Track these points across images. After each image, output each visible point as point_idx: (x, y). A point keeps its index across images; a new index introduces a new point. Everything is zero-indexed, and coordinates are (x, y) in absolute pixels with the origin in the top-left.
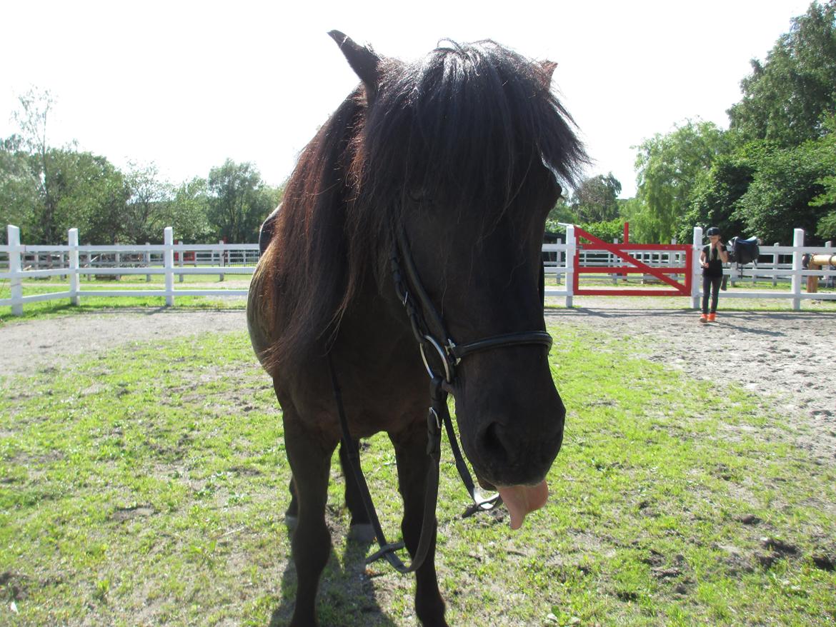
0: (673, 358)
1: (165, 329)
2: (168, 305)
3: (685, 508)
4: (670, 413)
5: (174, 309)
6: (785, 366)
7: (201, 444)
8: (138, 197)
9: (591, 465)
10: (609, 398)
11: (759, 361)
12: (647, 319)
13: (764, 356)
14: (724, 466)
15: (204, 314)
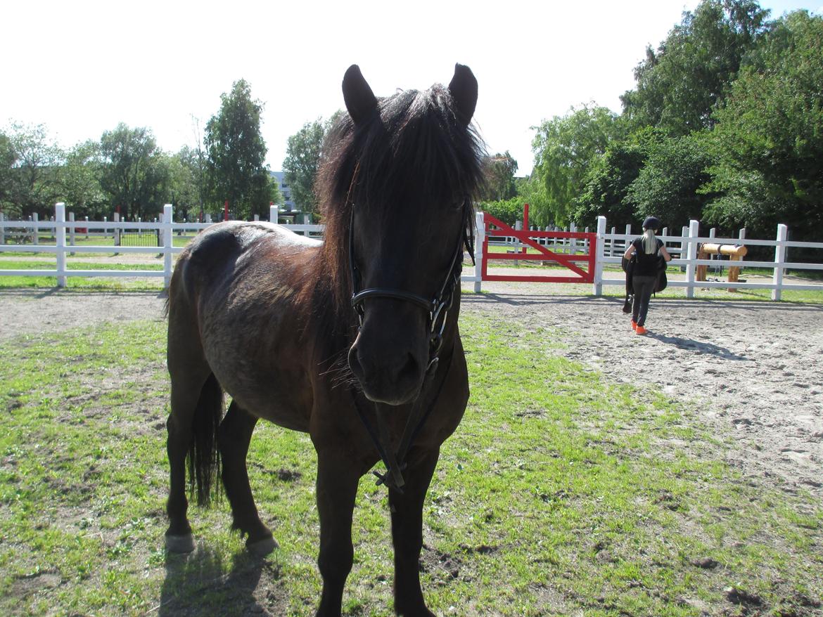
0: (588, 354)
1: (59, 317)
2: (60, 286)
3: (641, 550)
4: (601, 423)
5: (67, 291)
6: (695, 364)
7: (110, 477)
8: (24, 161)
9: (536, 495)
10: (537, 406)
11: (670, 359)
12: (555, 307)
13: (672, 352)
14: (667, 492)
15: (101, 297)
